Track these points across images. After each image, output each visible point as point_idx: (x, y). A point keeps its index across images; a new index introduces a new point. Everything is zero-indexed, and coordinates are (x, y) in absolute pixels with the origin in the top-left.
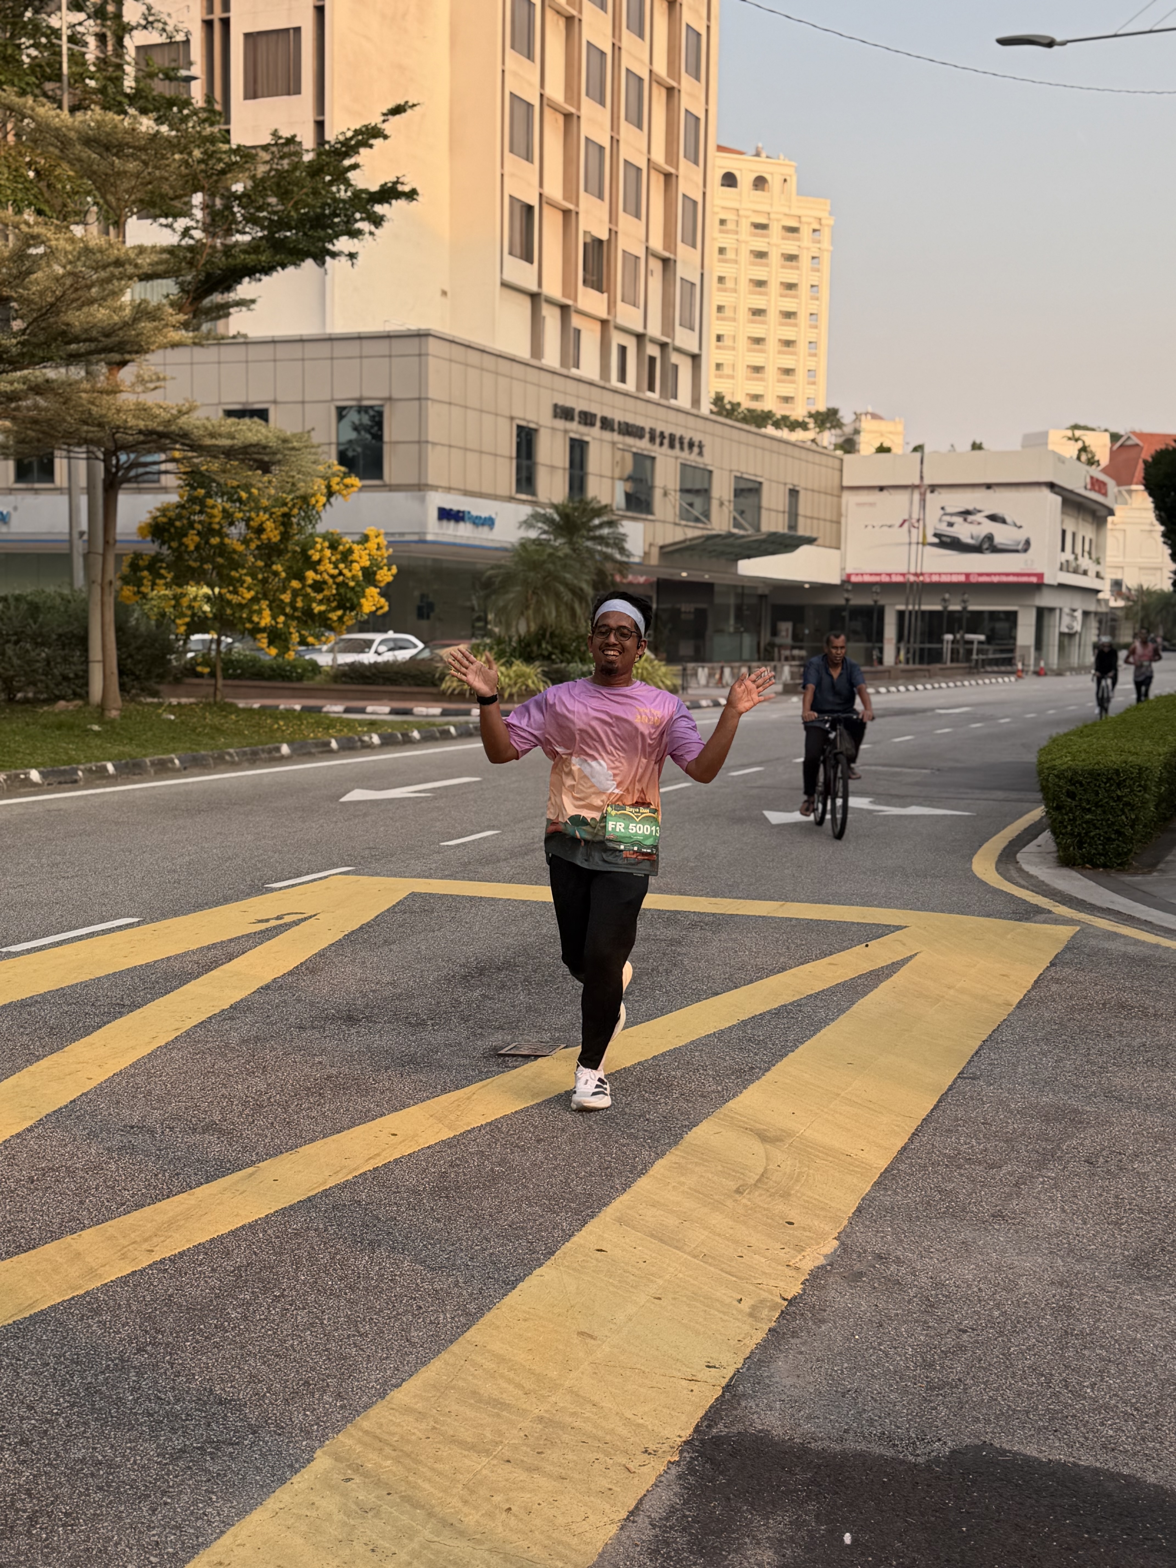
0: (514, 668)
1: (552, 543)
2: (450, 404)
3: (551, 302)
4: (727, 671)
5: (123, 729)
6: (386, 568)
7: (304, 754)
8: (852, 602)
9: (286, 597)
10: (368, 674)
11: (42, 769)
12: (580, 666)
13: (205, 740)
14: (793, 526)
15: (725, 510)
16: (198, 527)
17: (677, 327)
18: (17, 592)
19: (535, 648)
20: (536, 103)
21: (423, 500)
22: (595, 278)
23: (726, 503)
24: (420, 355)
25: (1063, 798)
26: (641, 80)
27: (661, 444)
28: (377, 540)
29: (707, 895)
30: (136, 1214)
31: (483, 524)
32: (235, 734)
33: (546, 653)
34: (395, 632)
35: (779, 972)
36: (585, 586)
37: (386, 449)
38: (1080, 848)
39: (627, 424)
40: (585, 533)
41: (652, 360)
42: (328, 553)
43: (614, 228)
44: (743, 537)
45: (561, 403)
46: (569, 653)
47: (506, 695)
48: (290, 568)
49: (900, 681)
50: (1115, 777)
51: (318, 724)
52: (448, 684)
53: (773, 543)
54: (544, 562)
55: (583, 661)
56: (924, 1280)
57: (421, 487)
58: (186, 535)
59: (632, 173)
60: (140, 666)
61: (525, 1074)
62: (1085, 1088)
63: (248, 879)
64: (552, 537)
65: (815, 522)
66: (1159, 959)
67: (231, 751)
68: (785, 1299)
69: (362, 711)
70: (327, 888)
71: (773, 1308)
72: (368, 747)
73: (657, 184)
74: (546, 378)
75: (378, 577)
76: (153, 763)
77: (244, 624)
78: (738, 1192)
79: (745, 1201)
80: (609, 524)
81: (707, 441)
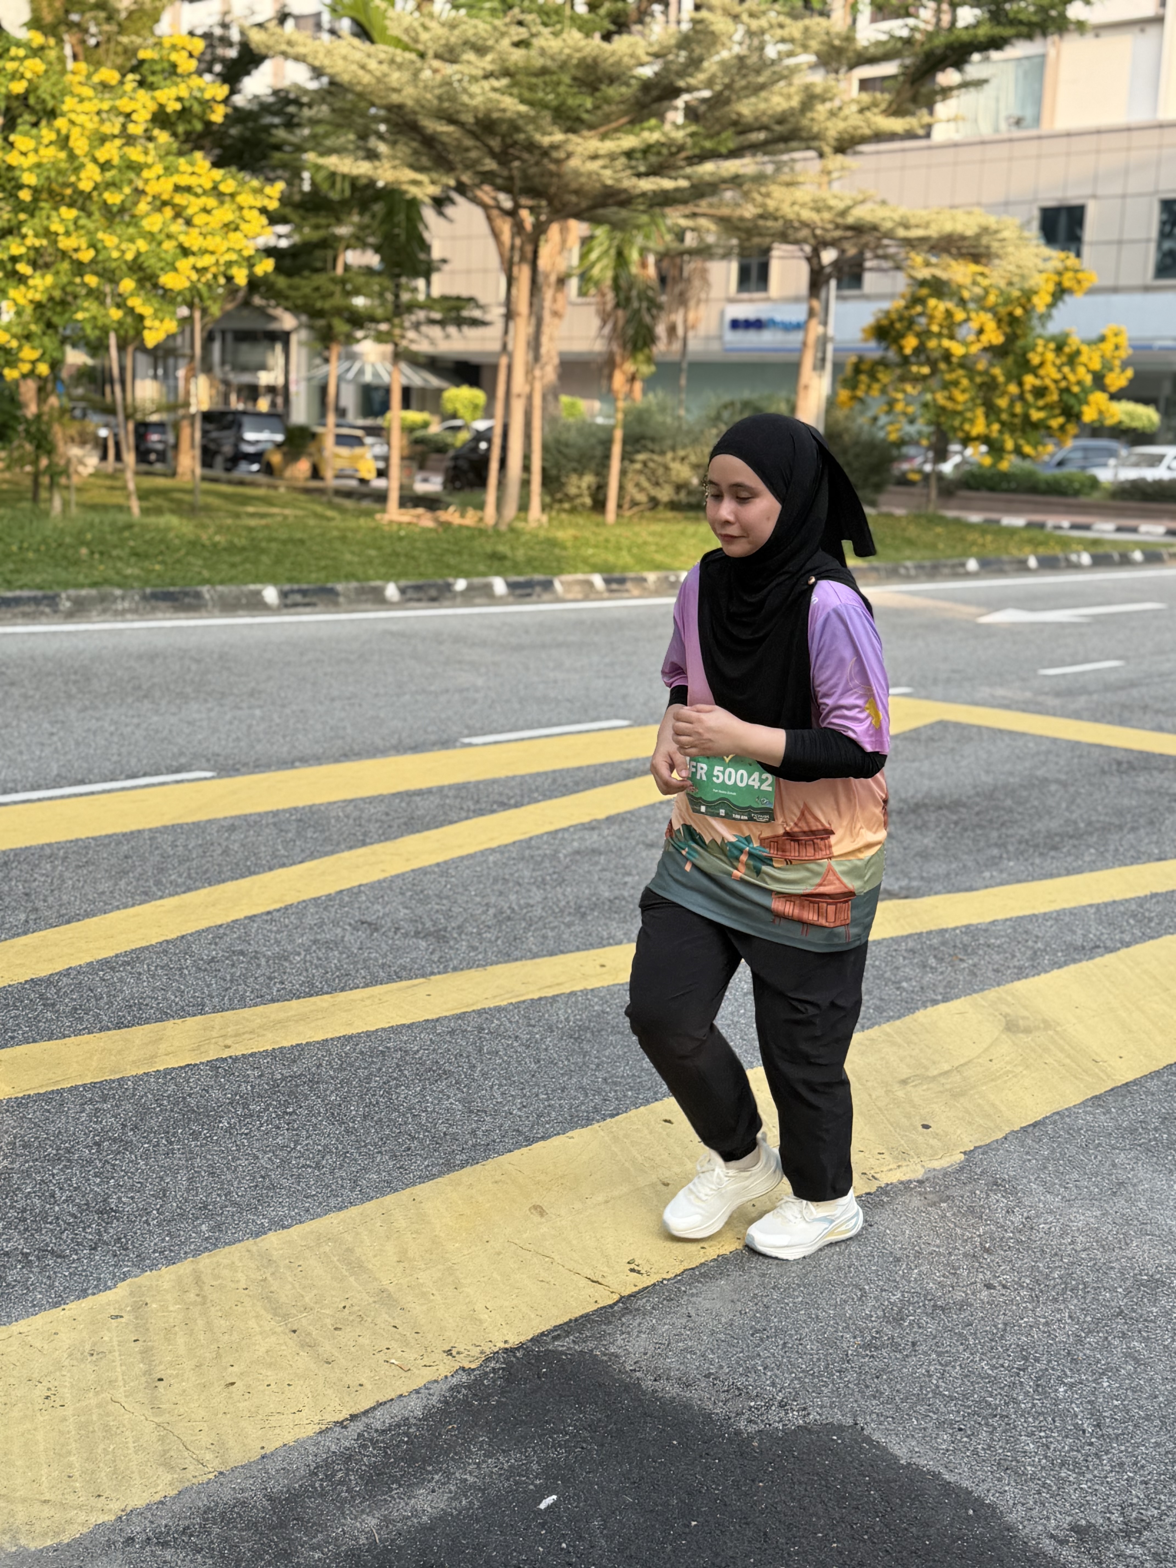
6: (1119, 371)
9: (1003, 403)
10: (1149, 491)
18: (747, 396)
28: (1115, 340)
30: (261, 1009)
32: (926, 547)
48: (1010, 371)
51: (1031, 540)
58: (904, 337)
67: (909, 564)
69: (1134, 530)
72: (1075, 566)
75: (1109, 381)
78: (904, 1082)
79: (901, 1094)
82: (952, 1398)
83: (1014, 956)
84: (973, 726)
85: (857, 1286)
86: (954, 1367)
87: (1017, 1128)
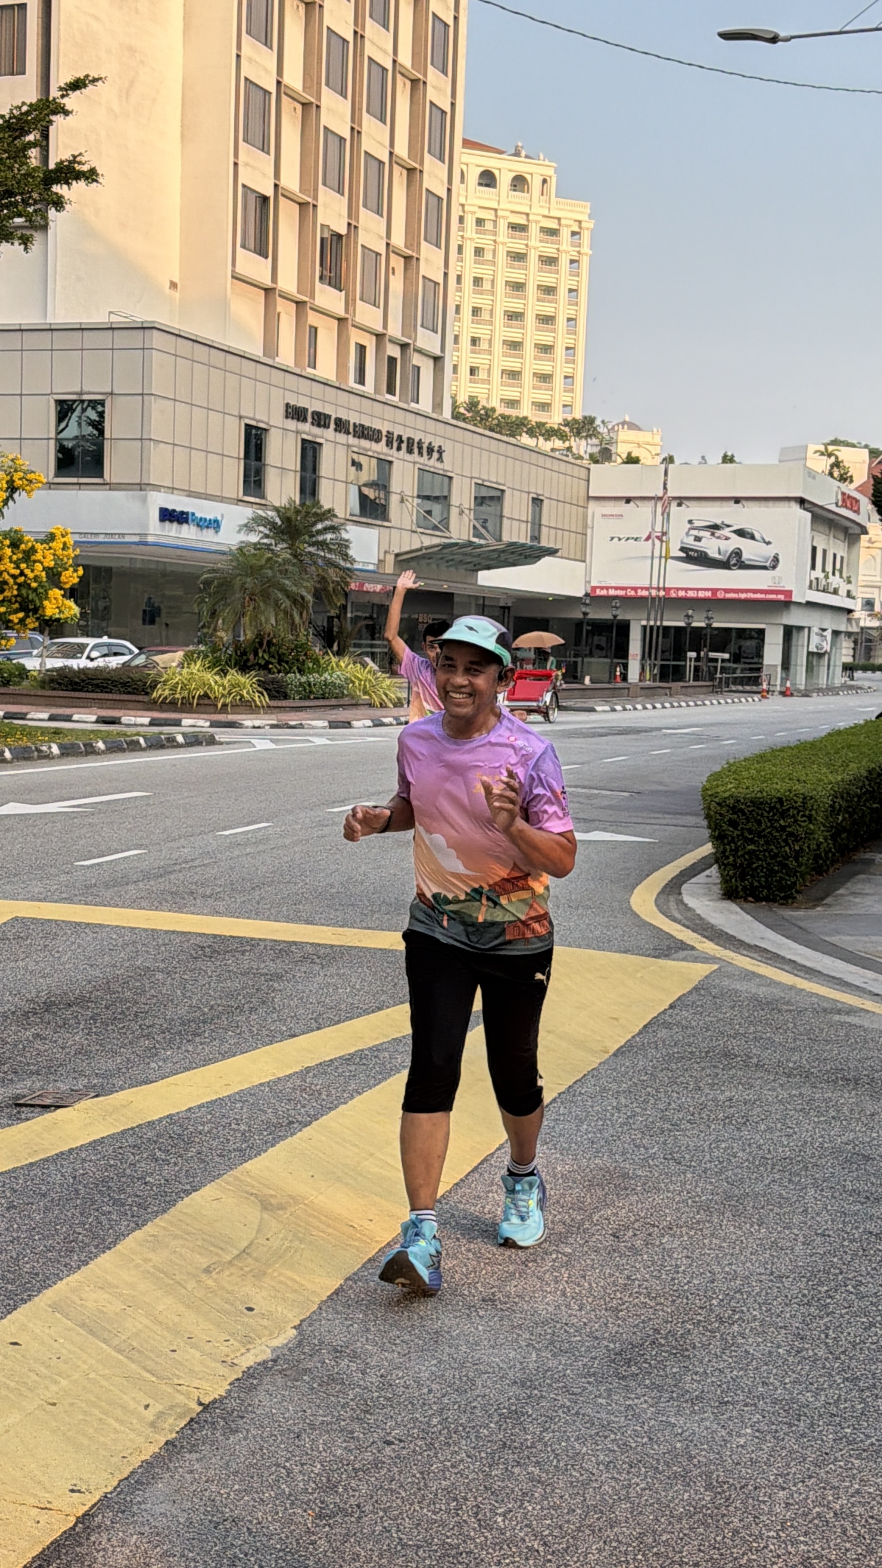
0: (228, 677)
1: (272, 547)
2: (174, 400)
3: (285, 297)
6: (71, 569)
8: (590, 616)
10: (76, 680)
12: (298, 676)
14: (536, 538)
15: (466, 519)
17: (419, 328)
19: (251, 657)
20: (272, 89)
21: (144, 500)
22: (333, 275)
23: (467, 512)
24: (143, 349)
25: (725, 827)
26: (384, 70)
27: (399, 449)
28: (63, 539)
29: (336, 924)
31: (207, 527)
33: (262, 662)
34: (110, 637)
35: (373, 1012)
36: (304, 594)
37: (107, 445)
38: (743, 880)
39: (362, 426)
40: (307, 537)
41: (392, 361)
42: (8, 551)
43: (353, 223)
44: (481, 546)
45: (292, 403)
46: (287, 662)
47: (219, 705)
49: (640, 699)
50: (778, 806)
52: (160, 692)
53: (513, 553)
54: (262, 567)
55: (300, 671)
56: (373, 1378)
57: (142, 486)
59: (374, 166)
61: (35, 1127)
62: (646, 1149)
64: (273, 542)
65: (560, 532)
66: (788, 1003)
68: (200, 1404)
69: (69, 719)
71: (180, 1416)
72: (46, 757)
73: (400, 178)
74: (278, 376)
75: (63, 578)
78: (207, 1271)
79: (210, 1282)
80: (333, 529)
81: (447, 447)
82: (419, 1547)
83: (228, 1140)
84: (50, 921)
85: (278, 1465)
86: (403, 1519)
87: (325, 1298)
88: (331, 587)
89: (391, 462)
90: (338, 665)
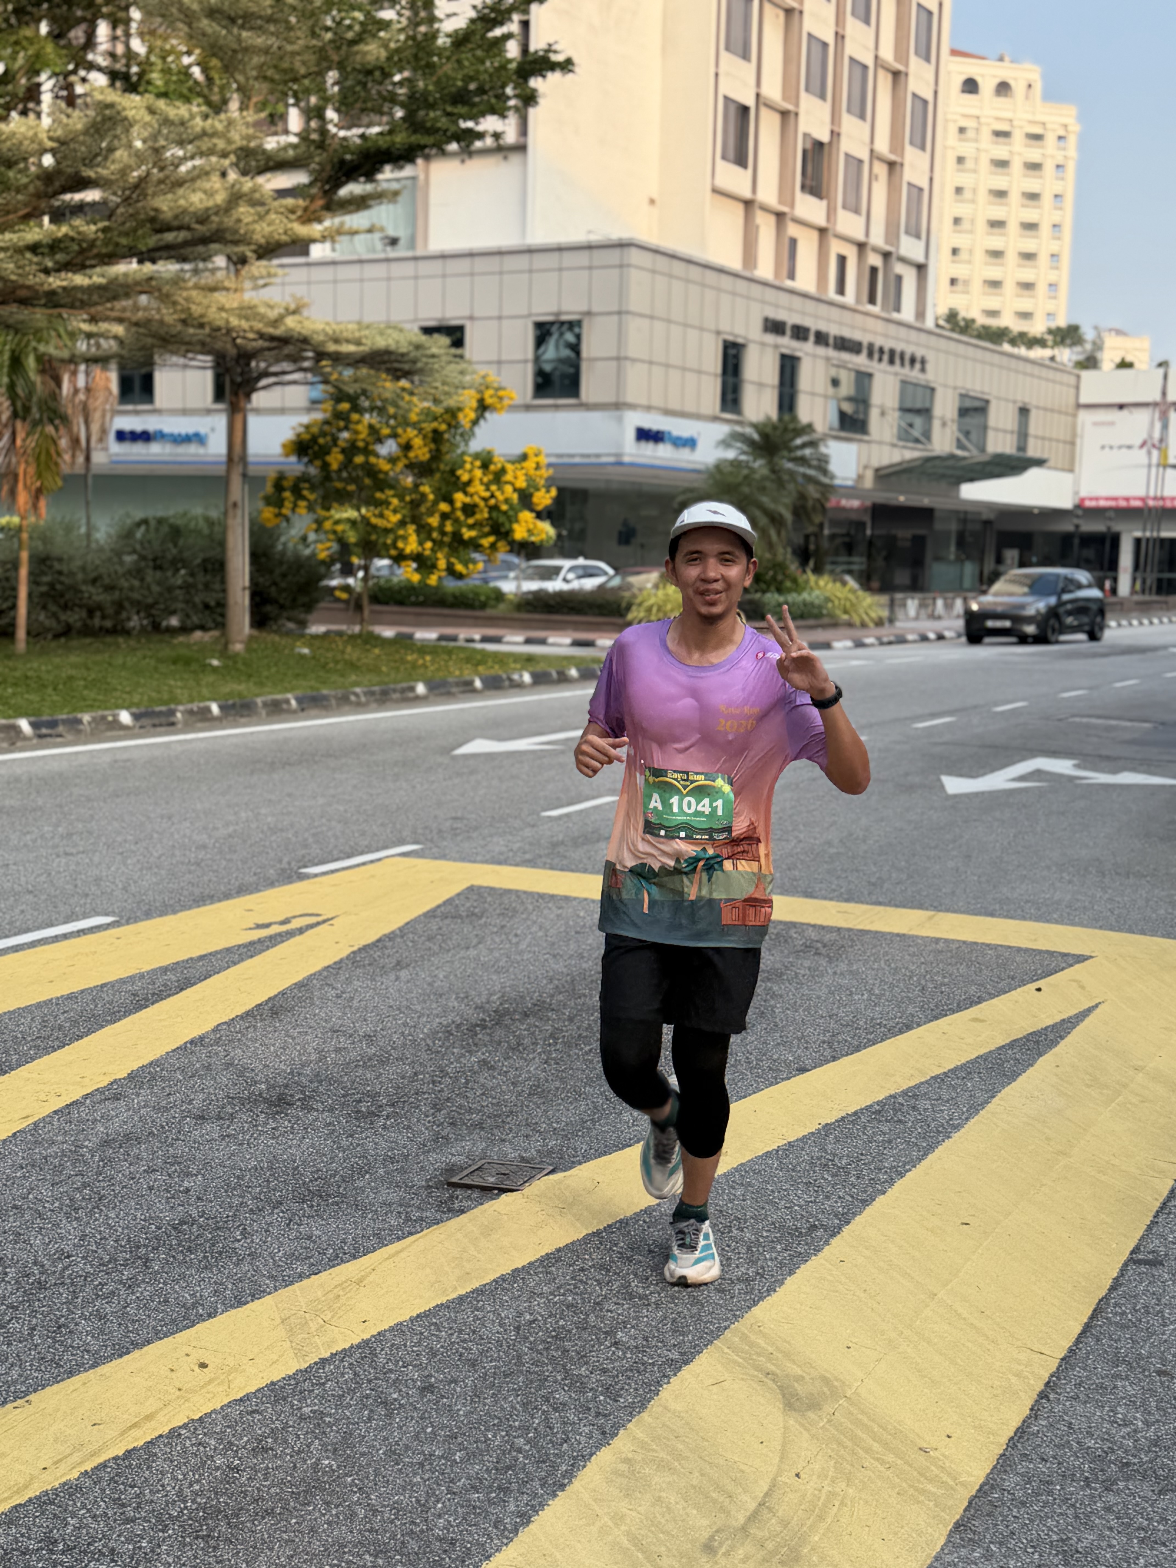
1: (751, 464)
2: (652, 317)
3: (766, 209)
4: (940, 603)
5: (245, 664)
6: (543, 490)
7: (442, 694)
8: (1083, 529)
9: (434, 521)
10: (552, 602)
11: (134, 710)
12: (776, 596)
13: (335, 678)
14: (1022, 447)
15: (948, 431)
16: (342, 444)
17: (902, 235)
18: (160, 513)
21: (620, 420)
22: (814, 184)
23: (949, 423)
24: (621, 266)
27: (880, 360)
28: (536, 459)
29: (838, 897)
31: (684, 445)
32: (370, 670)
34: (587, 557)
36: (783, 511)
37: (584, 367)
39: (843, 339)
40: (786, 453)
41: (874, 270)
42: (478, 473)
43: (836, 129)
44: (966, 458)
45: (771, 316)
46: (765, 583)
48: (439, 489)
49: (1134, 614)
51: (468, 660)
52: (635, 614)
53: (998, 464)
54: (739, 485)
55: (780, 590)
57: (618, 406)
58: (328, 453)
59: (858, 71)
60: (284, 595)
63: (286, 860)
64: (750, 458)
65: (1047, 442)
67: (358, 690)
69: (543, 642)
70: (373, 876)
72: (519, 686)
73: (884, 82)
74: (756, 290)
75: (535, 500)
76: (265, 704)
77: (388, 550)
78: (710, 1548)
80: (813, 444)
81: (930, 357)
84: (509, 891)
88: (810, 503)
89: (870, 376)
90: (817, 583)
